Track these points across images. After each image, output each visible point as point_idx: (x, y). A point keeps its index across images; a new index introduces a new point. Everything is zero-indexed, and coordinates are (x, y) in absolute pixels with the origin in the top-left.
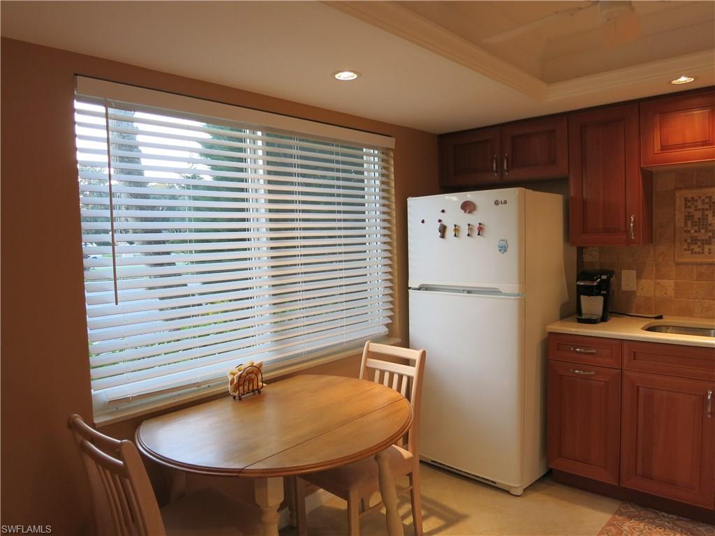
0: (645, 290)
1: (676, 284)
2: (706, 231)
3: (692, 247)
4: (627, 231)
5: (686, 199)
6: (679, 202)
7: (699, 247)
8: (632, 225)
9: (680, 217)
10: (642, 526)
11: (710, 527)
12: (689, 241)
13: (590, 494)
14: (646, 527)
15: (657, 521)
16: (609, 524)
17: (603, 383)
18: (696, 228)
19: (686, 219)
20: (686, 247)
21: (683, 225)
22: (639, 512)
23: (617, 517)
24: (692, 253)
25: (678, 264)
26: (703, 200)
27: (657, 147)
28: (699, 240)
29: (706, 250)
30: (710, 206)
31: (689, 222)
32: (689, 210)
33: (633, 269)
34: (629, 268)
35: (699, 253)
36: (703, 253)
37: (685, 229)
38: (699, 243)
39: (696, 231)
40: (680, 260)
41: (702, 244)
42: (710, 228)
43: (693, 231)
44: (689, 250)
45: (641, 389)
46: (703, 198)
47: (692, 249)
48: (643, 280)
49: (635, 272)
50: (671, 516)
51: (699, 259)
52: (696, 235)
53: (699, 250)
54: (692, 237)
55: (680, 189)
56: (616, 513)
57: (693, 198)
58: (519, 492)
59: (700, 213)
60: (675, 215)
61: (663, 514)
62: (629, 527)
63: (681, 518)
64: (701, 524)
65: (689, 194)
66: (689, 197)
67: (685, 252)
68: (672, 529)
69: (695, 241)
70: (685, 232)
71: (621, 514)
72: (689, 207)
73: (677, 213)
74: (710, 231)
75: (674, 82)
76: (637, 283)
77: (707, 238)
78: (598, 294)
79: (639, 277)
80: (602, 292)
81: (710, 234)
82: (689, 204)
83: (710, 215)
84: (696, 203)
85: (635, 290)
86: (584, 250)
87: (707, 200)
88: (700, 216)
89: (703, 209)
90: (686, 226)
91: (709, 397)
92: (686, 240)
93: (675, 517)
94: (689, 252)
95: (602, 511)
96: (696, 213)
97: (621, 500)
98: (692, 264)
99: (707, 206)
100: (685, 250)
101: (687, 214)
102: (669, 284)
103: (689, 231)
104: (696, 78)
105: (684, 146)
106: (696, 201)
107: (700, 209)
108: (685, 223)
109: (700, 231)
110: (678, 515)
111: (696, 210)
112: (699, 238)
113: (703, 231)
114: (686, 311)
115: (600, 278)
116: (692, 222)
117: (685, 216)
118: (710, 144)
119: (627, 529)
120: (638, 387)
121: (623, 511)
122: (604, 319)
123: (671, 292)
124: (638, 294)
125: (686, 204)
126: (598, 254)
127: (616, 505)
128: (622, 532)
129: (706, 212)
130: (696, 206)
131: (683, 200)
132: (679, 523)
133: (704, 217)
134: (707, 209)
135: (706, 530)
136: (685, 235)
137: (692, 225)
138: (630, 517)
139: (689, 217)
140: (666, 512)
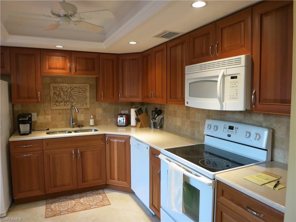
0: (40, 120)
1: (52, 117)
2: (61, 98)
3: (56, 104)
4: (37, 98)
5: (54, 87)
6: (52, 88)
7: (59, 103)
8: (39, 95)
9: (52, 93)
10: (57, 204)
11: (76, 195)
12: (55, 101)
13: (33, 203)
14: (59, 204)
15: (61, 200)
16: (46, 209)
17: (36, 157)
18: (57, 97)
19: (54, 94)
20: (54, 104)
21: (53, 96)
22: (53, 200)
23: (47, 205)
24: (56, 106)
25: (52, 110)
26: (59, 88)
27: (47, 67)
28: (59, 101)
29: (61, 104)
30: (62, 90)
31: (55, 95)
32: (55, 91)
33: (35, 112)
34: (34, 112)
35: (59, 106)
36: (60, 106)
37: (54, 97)
38: (59, 102)
39: (57, 98)
40: (53, 108)
41: (60, 102)
42: (62, 97)
43: (56, 98)
44: (55, 105)
45: (50, 156)
46: (59, 87)
47: (57, 104)
48: (39, 117)
49: (36, 113)
50: (63, 197)
51: (58, 108)
52: (57, 99)
53: (59, 105)
54: (56, 100)
55: (52, 83)
56: (46, 204)
57: (56, 87)
58: (5, 215)
59: (59, 92)
60: (50, 92)
61: (61, 197)
62: (53, 206)
63: (67, 196)
64: (73, 195)
65: (55, 85)
66: (55, 86)
67: (54, 106)
68: (66, 200)
69: (57, 101)
70: (54, 98)
71: (48, 204)
72: (55, 90)
73: (51, 91)
74: (62, 98)
75: (56, 46)
76: (37, 117)
77: (61, 100)
78: (28, 123)
79: (38, 115)
80: (29, 122)
81: (62, 99)
82: (55, 89)
83: (62, 93)
84: (57, 89)
85: (37, 120)
86: (14, 105)
87: (60, 88)
88: (58, 93)
89: (59, 91)
90: (54, 96)
91: (73, 153)
92: (54, 101)
93: (65, 197)
94: (55, 106)
95: (41, 206)
96: (57, 92)
97: (45, 199)
98: (57, 109)
99: (61, 90)
100: (54, 105)
101: (54, 92)
102: (49, 117)
103: (55, 98)
104: (63, 47)
105: (56, 69)
106: (57, 88)
107: (58, 91)
108: (54, 95)
109: (59, 98)
110: (65, 196)
111: (57, 91)
112: (58, 100)
113: (60, 98)
114: (56, 126)
115: (28, 116)
116: (56, 95)
117: (54, 93)
118: (65, 69)
119: (54, 207)
120: (49, 155)
121: (48, 202)
122: (30, 133)
123: (50, 120)
124: (38, 122)
125: (54, 89)
126: (21, 107)
127: (45, 202)
128: (53, 209)
129: (60, 92)
130: (57, 90)
131: (53, 87)
132: (67, 198)
133: (60, 93)
134: (61, 91)
135: (75, 196)
136: (54, 99)
137: (56, 96)
138: (52, 203)
139: (55, 93)
140: (61, 196)
